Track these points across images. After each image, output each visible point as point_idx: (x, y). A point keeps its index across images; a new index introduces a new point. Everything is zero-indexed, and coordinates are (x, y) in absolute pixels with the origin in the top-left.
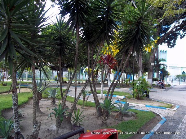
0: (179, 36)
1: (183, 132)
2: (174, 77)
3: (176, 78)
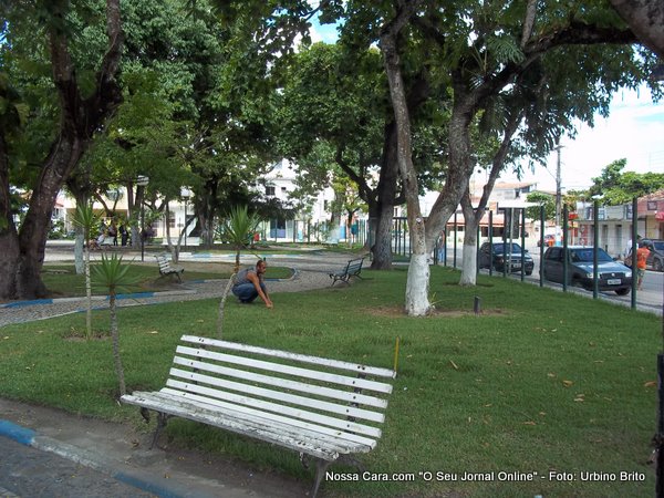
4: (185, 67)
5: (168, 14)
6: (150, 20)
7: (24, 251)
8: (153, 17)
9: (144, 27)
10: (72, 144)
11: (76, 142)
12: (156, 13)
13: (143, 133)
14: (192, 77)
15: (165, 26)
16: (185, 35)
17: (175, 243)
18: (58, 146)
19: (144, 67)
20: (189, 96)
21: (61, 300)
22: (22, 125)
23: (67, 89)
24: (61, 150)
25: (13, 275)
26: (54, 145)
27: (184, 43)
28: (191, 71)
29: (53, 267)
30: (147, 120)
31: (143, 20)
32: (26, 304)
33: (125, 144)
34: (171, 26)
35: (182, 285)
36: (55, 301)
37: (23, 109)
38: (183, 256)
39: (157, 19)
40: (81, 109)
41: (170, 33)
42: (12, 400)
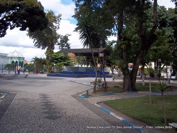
0: (9, 27)
1: (9, 118)
2: (4, 67)
3: (5, 68)
4: (172, 28)
5: (166, 14)
6: (161, 17)
7: (131, 79)
8: (162, 16)
9: (160, 19)
10: (144, 51)
11: (145, 51)
12: (163, 15)
13: (160, 47)
14: (174, 31)
15: (166, 18)
16: (171, 19)
17: (169, 78)
18: (140, 52)
19: (160, 29)
20: (173, 36)
21: (140, 92)
22: (132, 47)
23: (143, 37)
24: (141, 53)
25: (129, 85)
26: (139, 52)
27: (171, 22)
28: (173, 29)
29: (138, 83)
30: (161, 44)
31: (159, 17)
32: (131, 93)
33: (155, 51)
34: (167, 17)
35: (172, 90)
36: (139, 92)
37: (132, 43)
38: (171, 81)
39: (164, 16)
40: (146, 42)
41: (167, 19)
42: (135, 119)
